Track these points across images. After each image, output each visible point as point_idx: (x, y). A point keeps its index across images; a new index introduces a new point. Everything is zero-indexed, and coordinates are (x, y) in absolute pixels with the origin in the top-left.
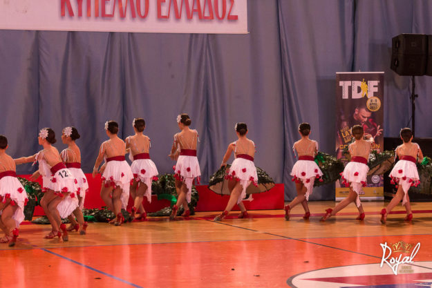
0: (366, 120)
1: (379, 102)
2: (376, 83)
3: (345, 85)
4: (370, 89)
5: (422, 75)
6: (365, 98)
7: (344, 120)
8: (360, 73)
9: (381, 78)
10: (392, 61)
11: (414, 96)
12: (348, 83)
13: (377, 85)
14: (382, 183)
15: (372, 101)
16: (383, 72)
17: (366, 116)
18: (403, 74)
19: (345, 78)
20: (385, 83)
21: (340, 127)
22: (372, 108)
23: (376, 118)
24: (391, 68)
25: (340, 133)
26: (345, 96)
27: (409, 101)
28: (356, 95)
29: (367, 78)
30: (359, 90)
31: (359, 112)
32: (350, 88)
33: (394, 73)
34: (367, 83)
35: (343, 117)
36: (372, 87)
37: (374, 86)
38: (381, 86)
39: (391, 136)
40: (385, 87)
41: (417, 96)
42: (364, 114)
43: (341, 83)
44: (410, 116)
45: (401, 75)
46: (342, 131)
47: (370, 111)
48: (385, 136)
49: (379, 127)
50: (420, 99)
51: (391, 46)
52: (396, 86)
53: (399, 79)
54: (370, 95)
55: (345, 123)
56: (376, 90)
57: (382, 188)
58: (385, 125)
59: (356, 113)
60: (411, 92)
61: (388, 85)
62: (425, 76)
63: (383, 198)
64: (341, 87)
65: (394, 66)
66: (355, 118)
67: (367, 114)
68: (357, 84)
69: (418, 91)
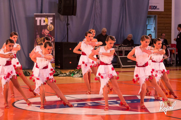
0: (47, 34)
1: (53, 27)
2: (51, 18)
3: (38, 19)
4: (49, 21)
5: (71, 15)
6: (47, 25)
7: (38, 35)
8: (44, 14)
9: (53, 16)
10: (58, 9)
11: (68, 24)
12: (39, 18)
13: (52, 19)
14: (54, 61)
15: (50, 26)
16: (55, 14)
17: (47, 32)
18: (63, 15)
19: (38, 16)
20: (55, 18)
21: (36, 38)
22: (50, 29)
23: (51, 33)
24: (58, 12)
25: (36, 40)
26: (38, 24)
27: (66, 26)
28: (43, 24)
29: (48, 16)
30: (44, 21)
31: (44, 31)
32: (40, 21)
33: (59, 14)
34: (48, 19)
35: (37, 33)
36: (50, 20)
37: (51, 20)
38: (53, 20)
39: (58, 41)
40: (55, 20)
41: (69, 24)
42: (46, 32)
43: (36, 18)
44: (66, 33)
45: (62, 15)
46: (37, 39)
47: (49, 31)
48: (55, 41)
49: (53, 37)
50: (71, 26)
51: (58, 3)
52: (60, 20)
53: (62, 17)
54: (49, 24)
55: (38, 36)
56: (52, 21)
57: (54, 64)
58: (55, 36)
59: (43, 31)
60: (67, 22)
61: (57, 19)
62: (73, 16)
63: (55, 68)
64: (37, 20)
65: (59, 11)
66: (42, 33)
67: (48, 32)
68: (43, 19)
69: (70, 22)
